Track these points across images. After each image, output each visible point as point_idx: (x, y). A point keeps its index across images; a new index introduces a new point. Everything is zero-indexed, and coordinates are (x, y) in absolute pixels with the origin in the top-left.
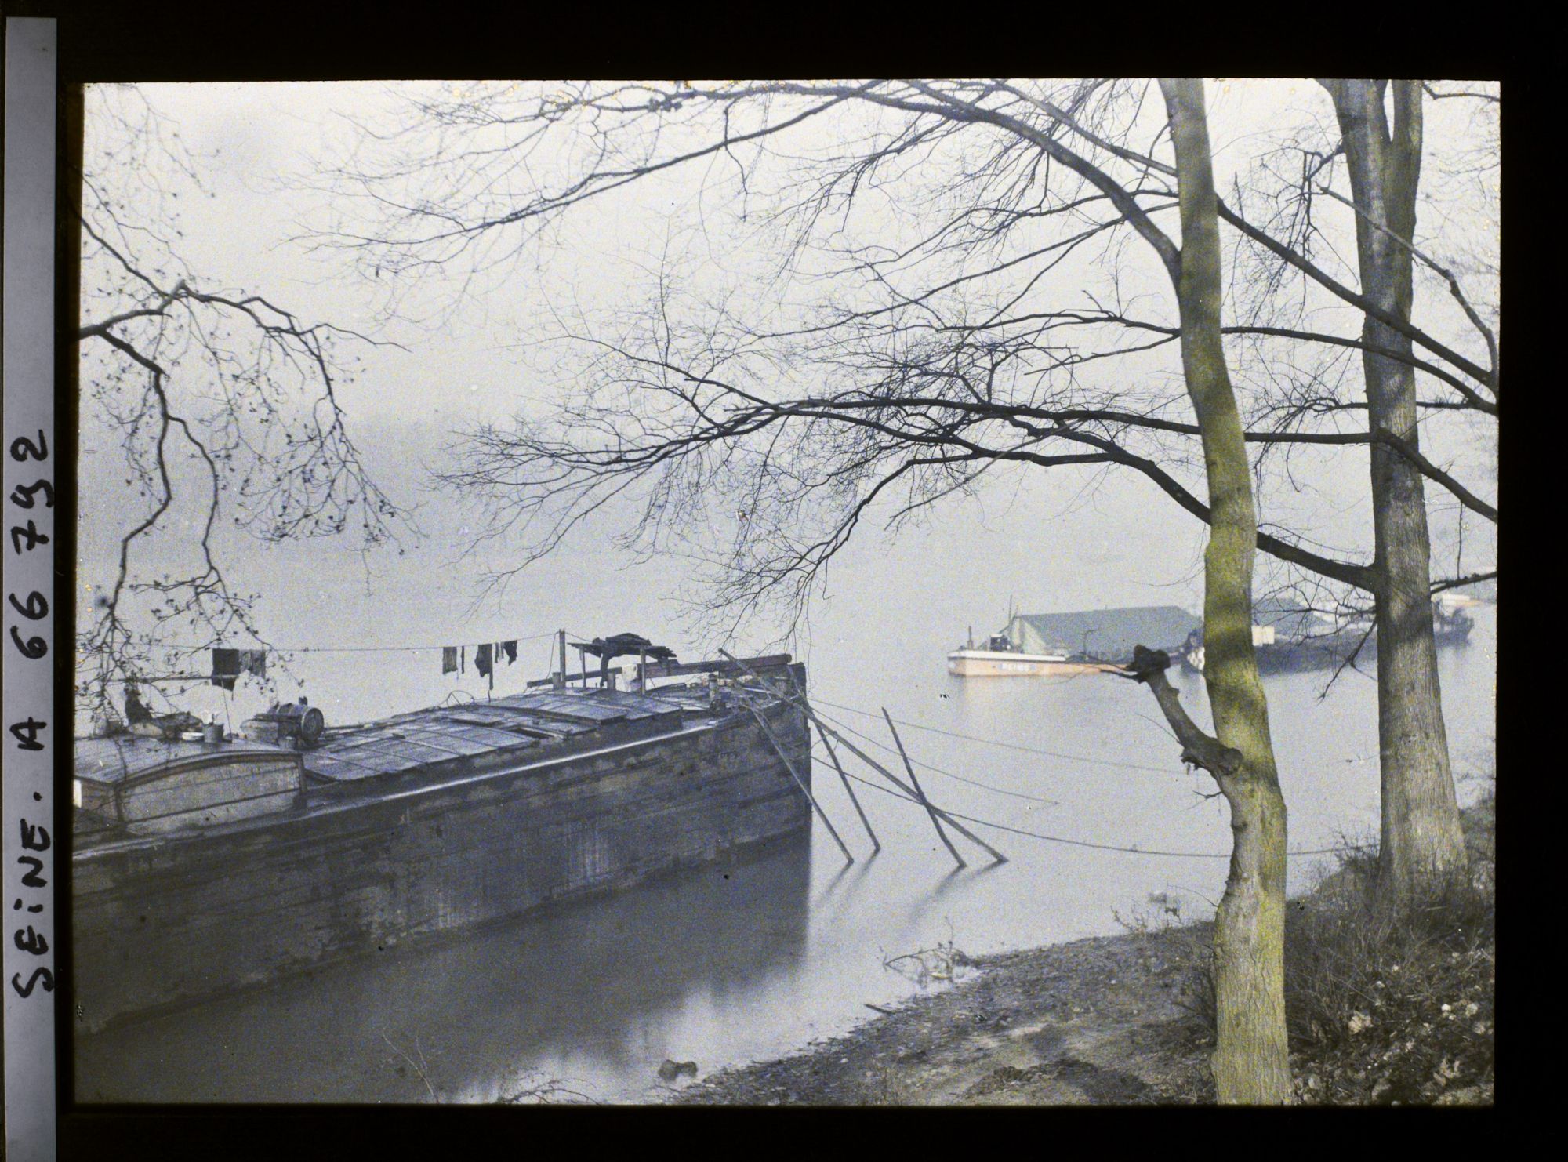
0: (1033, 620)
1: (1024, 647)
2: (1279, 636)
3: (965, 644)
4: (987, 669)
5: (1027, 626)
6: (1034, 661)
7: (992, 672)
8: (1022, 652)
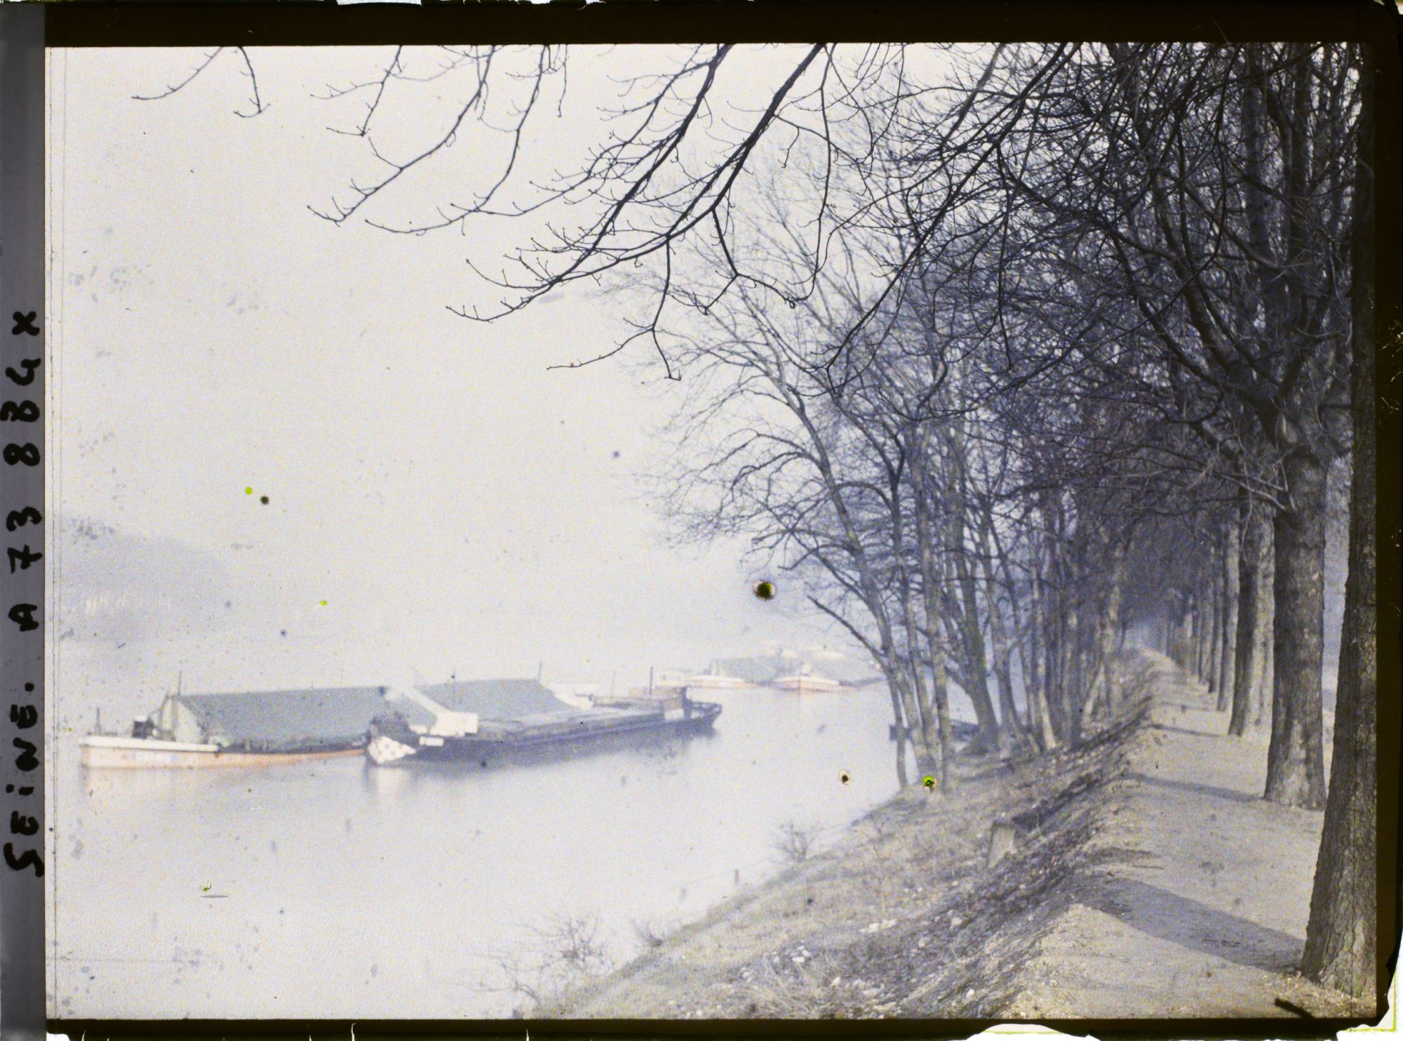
0: (188, 701)
1: (177, 734)
2: (485, 724)
3: (92, 730)
4: (114, 760)
5: (181, 708)
6: (177, 751)
7: (124, 763)
8: (173, 739)
